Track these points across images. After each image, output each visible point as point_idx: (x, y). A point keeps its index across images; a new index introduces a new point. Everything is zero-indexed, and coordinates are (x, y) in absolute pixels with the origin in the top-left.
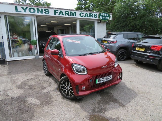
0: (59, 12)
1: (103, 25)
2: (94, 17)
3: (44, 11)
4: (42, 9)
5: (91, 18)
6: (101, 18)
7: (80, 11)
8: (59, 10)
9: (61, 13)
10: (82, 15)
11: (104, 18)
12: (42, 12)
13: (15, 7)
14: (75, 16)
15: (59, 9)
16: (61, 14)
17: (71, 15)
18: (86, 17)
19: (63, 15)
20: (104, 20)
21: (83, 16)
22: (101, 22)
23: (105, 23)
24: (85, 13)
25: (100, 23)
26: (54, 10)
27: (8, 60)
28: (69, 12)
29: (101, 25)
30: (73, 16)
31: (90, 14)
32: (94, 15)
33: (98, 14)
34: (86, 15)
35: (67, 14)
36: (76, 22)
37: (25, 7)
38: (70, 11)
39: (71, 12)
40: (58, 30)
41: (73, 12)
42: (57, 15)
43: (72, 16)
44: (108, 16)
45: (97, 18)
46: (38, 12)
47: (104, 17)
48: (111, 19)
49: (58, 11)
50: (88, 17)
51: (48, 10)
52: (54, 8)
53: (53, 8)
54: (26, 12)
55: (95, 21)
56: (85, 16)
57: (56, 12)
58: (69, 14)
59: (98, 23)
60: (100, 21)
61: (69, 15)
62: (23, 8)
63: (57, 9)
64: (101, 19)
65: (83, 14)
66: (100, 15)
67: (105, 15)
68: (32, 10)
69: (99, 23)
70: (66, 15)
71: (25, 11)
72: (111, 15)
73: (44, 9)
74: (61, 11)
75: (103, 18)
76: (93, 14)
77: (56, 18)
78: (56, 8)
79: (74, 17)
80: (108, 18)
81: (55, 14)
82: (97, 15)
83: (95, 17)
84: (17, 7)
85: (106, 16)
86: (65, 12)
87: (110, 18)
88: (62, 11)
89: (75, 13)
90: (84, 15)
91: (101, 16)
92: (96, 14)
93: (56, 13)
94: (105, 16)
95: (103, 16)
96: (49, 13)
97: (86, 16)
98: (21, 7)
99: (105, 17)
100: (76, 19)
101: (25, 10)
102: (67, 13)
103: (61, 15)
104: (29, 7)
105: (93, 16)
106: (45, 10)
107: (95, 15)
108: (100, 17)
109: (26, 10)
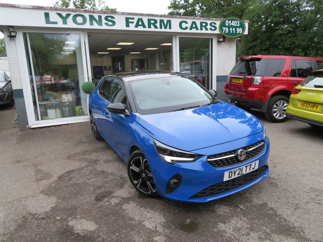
0: (135, 21)
1: (230, 47)
2: (211, 29)
3: (104, 21)
4: (100, 17)
5: (204, 31)
6: (225, 31)
7: (179, 18)
8: (136, 18)
9: (140, 23)
10: (184, 25)
11: (233, 31)
12: (100, 22)
13: (45, 13)
14: (170, 28)
15: (136, 14)
16: (140, 25)
17: (161, 28)
18: (194, 31)
19: (144, 27)
20: (233, 34)
21: (186, 28)
22: (226, 39)
23: (233, 41)
24: (190, 22)
25: (223, 43)
26: (126, 18)
27: (32, 127)
28: (156, 21)
29: (225, 46)
30: (166, 28)
31: (201, 23)
32: (211, 24)
33: (218, 23)
34: (194, 26)
35: (152, 26)
36: (171, 42)
37: (64, 14)
38: (158, 19)
39: (162, 21)
40: (132, 62)
41: (165, 20)
42: (132, 27)
43: (163, 30)
44: (239, 27)
45: (217, 32)
46: (91, 24)
47: (231, 29)
48: (246, 32)
49: (133, 19)
50: (197, 29)
51: (113, 18)
52: (125, 13)
53: (123, 14)
54: (67, 24)
55: (212, 39)
56: (191, 29)
57: (130, 20)
58: (158, 25)
59: (219, 42)
60: (223, 38)
61: (156, 27)
62: (60, 15)
63: (132, 14)
64: (225, 33)
65: (186, 23)
66: (223, 25)
67: (234, 23)
68: (80, 20)
69: (222, 41)
70: (149, 27)
71: (65, 22)
72: (247, 25)
73: (103, 16)
74: (139, 20)
75: (229, 31)
76: (209, 22)
77: (129, 34)
78: (128, 14)
79: (168, 30)
80: (239, 30)
81: (128, 25)
82: (217, 26)
83: (213, 28)
84: (48, 13)
85: (236, 27)
86: (149, 20)
87: (244, 30)
88: (141, 20)
89: (169, 22)
90: (189, 25)
91: (226, 27)
92: (215, 24)
93: (130, 24)
94: (233, 27)
95: (229, 27)
96: (114, 23)
97: (194, 28)
98: (57, 14)
99: (234, 29)
100: (172, 36)
101: (65, 20)
102: (152, 24)
103: (140, 28)
104: (73, 14)
105: (209, 27)
106: (106, 18)
107: (213, 24)
108: (222, 30)
109: (67, 20)
